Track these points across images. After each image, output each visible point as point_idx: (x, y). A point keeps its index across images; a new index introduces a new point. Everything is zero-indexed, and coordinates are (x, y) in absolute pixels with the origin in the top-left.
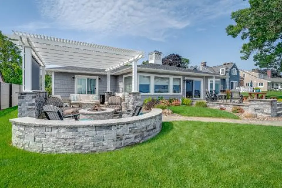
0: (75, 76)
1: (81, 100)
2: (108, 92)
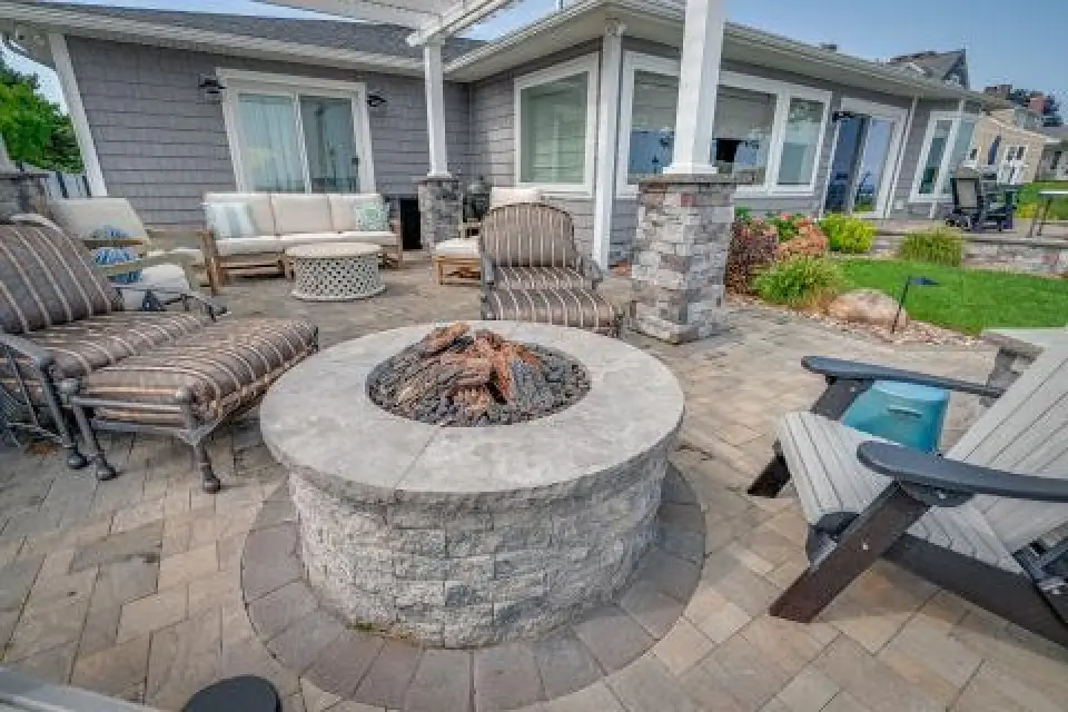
0: (223, 75)
1: (279, 231)
2: (439, 182)
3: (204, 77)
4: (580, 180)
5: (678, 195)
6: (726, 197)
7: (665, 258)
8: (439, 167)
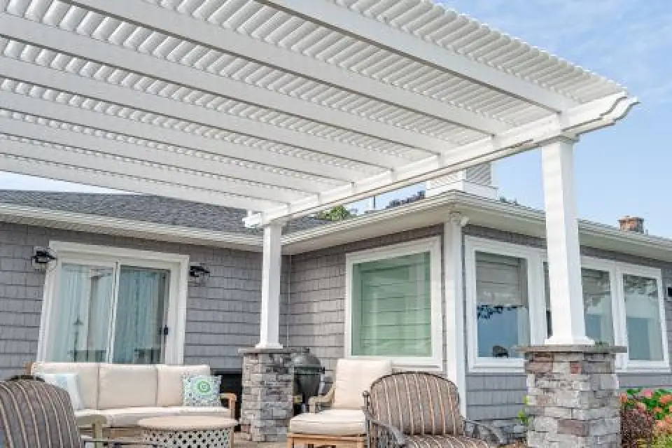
1: (101, 404)
2: (271, 353)
3: (37, 248)
4: (428, 353)
5: (567, 365)
6: (609, 365)
7: (562, 422)
8: (269, 340)
